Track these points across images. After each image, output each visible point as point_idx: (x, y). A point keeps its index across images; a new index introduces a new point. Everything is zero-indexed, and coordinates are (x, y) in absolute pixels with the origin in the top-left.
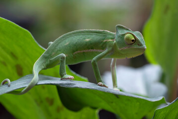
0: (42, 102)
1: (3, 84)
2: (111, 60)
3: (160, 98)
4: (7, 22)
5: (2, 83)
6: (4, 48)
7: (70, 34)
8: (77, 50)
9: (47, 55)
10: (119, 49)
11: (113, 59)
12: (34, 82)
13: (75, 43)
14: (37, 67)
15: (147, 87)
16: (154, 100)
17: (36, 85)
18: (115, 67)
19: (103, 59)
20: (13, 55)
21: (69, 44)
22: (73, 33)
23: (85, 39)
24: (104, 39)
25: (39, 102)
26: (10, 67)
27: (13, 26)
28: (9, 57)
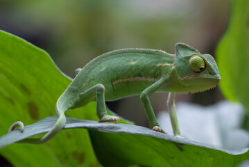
0: (66, 158)
1: (13, 129)
2: (168, 93)
3: (245, 151)
4: (14, 38)
5: (11, 128)
6: (10, 78)
7: (107, 56)
8: (117, 79)
9: (75, 88)
10: (179, 78)
11: (170, 94)
12: (60, 124)
13: (114, 68)
14: (62, 105)
15: (223, 135)
16: (236, 153)
17: (64, 128)
18: (174, 105)
19: (157, 92)
20: (24, 88)
21: (106, 70)
22: (111, 55)
23: (129, 61)
24: (157, 63)
25: (63, 158)
26: (19, 106)
27: (23, 44)
28: (18, 91)
